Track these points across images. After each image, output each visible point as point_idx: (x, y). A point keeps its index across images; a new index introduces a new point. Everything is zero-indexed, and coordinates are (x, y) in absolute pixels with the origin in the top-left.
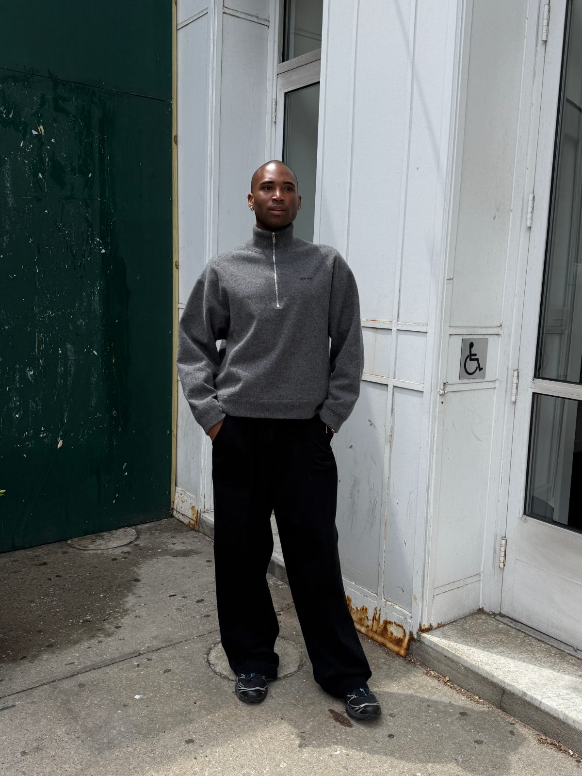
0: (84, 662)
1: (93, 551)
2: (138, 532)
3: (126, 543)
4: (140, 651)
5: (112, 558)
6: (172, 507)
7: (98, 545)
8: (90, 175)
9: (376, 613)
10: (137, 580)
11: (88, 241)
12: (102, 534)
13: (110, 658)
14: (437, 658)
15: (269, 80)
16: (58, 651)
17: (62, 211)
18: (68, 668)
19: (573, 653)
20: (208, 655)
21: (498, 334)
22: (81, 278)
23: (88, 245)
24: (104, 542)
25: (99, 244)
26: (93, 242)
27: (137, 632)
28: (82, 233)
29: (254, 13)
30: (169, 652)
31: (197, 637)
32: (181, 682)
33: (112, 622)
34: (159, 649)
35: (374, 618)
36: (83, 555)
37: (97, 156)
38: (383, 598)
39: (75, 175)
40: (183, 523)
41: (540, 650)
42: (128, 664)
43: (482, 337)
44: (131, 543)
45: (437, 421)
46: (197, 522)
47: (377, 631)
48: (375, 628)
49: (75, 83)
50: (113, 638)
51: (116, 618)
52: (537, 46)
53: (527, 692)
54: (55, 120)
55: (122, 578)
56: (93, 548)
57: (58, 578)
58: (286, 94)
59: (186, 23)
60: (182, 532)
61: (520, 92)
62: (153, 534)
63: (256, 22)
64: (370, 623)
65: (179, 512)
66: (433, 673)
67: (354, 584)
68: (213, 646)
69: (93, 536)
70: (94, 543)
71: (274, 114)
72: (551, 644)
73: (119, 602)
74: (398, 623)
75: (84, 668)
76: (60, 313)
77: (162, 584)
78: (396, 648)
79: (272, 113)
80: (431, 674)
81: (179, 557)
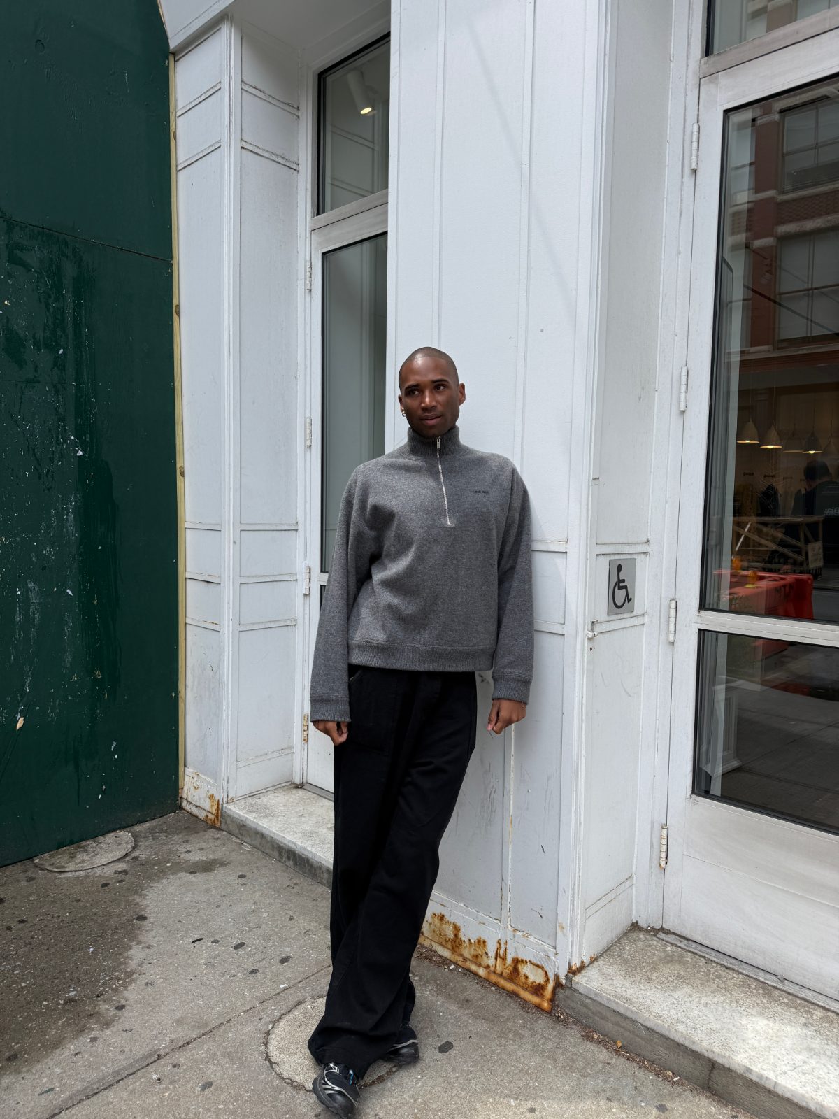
0: (70, 1085)
1: (73, 873)
2: (136, 837)
3: (120, 857)
4: (159, 1049)
5: (102, 883)
6: (180, 795)
7: (80, 863)
8: (61, 351)
9: (500, 948)
10: (142, 918)
11: (58, 439)
12: (84, 843)
13: (111, 1071)
14: (599, 1012)
15: (300, 237)
16: (26, 1066)
17: (21, 398)
18: (44, 1100)
19: (779, 985)
20: (266, 1044)
21: (645, 553)
22: (48, 489)
23: (59, 445)
24: (87, 858)
25: (74, 444)
26: (65, 441)
27: (151, 1013)
28: (50, 430)
29: (279, 152)
30: (206, 1047)
31: (244, 1012)
32: (231, 1107)
33: (110, 999)
34: (188, 1043)
35: (497, 955)
36: (58, 881)
37: (70, 327)
38: (509, 926)
39: (39, 350)
40: (197, 817)
41: (735, 985)
42: (142, 1080)
43: (629, 556)
44: (127, 855)
45: (585, 676)
46: (217, 816)
47: (502, 973)
48: (499, 970)
49: (38, 227)
50: (114, 1029)
51: (116, 989)
52: (682, 177)
53: (751, 1067)
54: (9, 275)
55: (119, 916)
56: (73, 868)
57: (22, 925)
58: (324, 254)
59: (189, 162)
60: (197, 833)
61: (662, 237)
62: (157, 838)
63: (282, 164)
64: (491, 962)
65: (191, 803)
66: (596, 1037)
67: (462, 905)
68: (270, 1026)
69: (71, 849)
70: (74, 859)
71: (308, 279)
72: (744, 972)
73: (119, 959)
74: (535, 962)
75: (70, 1098)
76: (18, 539)
77: (180, 922)
78: (535, 999)
79: (305, 279)
80: (593, 1038)
81: (198, 874)
